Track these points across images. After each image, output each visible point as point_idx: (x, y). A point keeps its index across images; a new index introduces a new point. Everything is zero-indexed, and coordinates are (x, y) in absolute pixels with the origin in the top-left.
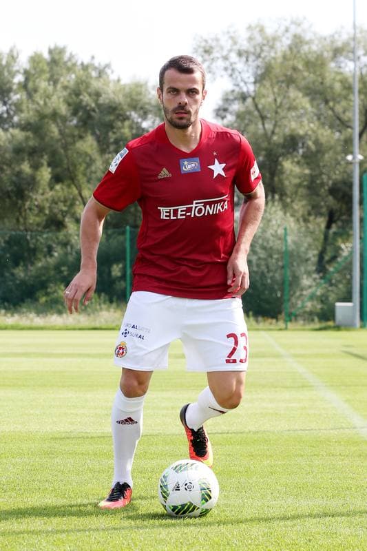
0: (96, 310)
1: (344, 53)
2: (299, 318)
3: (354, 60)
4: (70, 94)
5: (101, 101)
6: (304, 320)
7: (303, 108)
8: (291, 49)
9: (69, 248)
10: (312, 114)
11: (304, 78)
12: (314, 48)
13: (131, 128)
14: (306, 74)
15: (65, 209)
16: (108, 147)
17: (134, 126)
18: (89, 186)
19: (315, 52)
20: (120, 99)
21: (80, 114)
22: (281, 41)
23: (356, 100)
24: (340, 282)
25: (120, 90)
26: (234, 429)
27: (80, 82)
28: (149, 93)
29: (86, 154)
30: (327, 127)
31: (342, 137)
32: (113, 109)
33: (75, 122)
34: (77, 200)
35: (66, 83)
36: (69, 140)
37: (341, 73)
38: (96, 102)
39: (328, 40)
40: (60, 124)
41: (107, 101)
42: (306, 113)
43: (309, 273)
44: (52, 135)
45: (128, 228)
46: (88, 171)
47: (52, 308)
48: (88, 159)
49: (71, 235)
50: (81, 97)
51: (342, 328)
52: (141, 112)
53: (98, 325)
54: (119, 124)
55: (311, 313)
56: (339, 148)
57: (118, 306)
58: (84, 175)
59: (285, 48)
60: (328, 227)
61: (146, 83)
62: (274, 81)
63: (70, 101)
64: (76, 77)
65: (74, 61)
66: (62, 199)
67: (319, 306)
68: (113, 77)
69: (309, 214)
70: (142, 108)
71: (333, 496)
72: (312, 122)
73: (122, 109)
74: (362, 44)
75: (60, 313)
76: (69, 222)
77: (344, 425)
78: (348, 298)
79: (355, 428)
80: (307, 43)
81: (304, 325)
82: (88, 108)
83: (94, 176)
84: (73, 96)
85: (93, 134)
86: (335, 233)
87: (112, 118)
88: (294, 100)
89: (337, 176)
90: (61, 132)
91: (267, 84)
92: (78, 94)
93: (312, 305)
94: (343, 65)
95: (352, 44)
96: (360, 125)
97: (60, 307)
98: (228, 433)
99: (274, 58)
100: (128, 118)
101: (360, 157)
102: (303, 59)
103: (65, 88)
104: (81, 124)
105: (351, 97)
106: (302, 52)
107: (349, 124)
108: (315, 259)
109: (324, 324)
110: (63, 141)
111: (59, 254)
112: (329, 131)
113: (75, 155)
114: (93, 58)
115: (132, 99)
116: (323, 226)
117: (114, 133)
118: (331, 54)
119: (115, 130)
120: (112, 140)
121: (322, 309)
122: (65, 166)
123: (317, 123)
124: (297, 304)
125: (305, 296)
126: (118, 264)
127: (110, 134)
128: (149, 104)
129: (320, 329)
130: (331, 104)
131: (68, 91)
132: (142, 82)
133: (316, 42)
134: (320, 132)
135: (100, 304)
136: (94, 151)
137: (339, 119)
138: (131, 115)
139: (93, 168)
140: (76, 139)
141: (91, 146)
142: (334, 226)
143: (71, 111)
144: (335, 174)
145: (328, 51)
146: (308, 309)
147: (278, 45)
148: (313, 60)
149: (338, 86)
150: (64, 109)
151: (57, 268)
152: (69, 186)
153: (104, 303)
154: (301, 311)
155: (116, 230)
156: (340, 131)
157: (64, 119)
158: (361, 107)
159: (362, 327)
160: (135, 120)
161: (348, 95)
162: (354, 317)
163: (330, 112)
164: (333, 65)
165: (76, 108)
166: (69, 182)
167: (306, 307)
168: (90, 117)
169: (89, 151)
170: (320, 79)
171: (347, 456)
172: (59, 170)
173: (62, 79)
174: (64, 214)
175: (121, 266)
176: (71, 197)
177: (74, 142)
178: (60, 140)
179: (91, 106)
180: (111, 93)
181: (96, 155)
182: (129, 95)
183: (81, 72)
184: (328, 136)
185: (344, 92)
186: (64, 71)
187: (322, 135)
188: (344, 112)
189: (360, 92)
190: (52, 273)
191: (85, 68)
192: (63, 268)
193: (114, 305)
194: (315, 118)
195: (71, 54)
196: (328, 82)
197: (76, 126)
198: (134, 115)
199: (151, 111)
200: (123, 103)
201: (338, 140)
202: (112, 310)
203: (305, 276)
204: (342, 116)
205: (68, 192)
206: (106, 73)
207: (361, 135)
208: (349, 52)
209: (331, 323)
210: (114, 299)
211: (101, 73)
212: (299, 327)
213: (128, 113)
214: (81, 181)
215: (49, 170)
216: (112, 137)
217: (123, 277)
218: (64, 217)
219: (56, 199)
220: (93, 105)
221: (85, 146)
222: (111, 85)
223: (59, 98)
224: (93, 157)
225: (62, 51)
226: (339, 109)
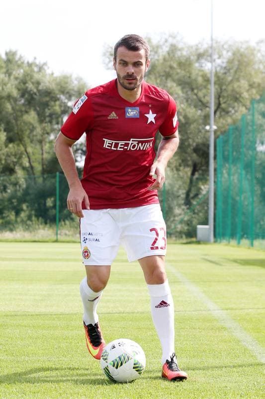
0: (36, 229)
1: (205, 57)
2: (172, 236)
3: (211, 62)
4: (20, 83)
5: (40, 88)
6: (176, 237)
7: (177, 94)
8: (169, 54)
9: (18, 187)
10: (182, 98)
11: (178, 74)
12: (185, 53)
13: (60, 106)
14: (179, 71)
15: (15, 160)
16: (45, 119)
17: (63, 105)
18: (32, 145)
19: (185, 56)
20: (53, 86)
21: (26, 96)
22: (162, 49)
23: (213, 89)
24: (200, 211)
25: (53, 80)
26: (128, 310)
27: (26, 75)
28: (73, 83)
29: (31, 124)
30: (192, 107)
31: (203, 114)
32: (48, 93)
33: (23, 101)
34: (23, 154)
35: (17, 75)
36: (19, 114)
37: (203, 71)
38: (37, 88)
39: (194, 48)
40: (13, 103)
41: (45, 88)
42: (179, 97)
43: (179, 206)
44: (7, 110)
45: (58, 173)
46: (31, 135)
47: (6, 227)
48: (31, 127)
49: (19, 178)
50: (27, 85)
51: (202, 242)
52: (67, 96)
53: (37, 239)
54: (52, 103)
55: (181, 233)
56: (201, 121)
57: (51, 226)
58: (29, 137)
59: (165, 53)
60: (193, 174)
61: (71, 76)
62: (157, 75)
63: (20, 87)
64: (24, 71)
65: (22, 61)
66: (13, 153)
67: (186, 228)
68: (49, 72)
69: (180, 165)
70: (68, 93)
71: (194, 356)
72: (183, 103)
73: (54, 93)
74: (217, 51)
75: (11, 230)
76: (18, 169)
77: (201, 308)
78: (206, 222)
79: (209, 310)
80: (179, 50)
81: (176, 240)
82: (32, 92)
83: (35, 138)
84: (22, 84)
85: (35, 110)
86: (197, 179)
87: (48, 99)
88: (171, 88)
89: (199, 140)
90: (13, 108)
91: (153, 77)
92: (25, 83)
93: (182, 227)
94: (204, 65)
95: (210, 51)
96: (215, 105)
97: (11, 227)
98: (123, 313)
99: (158, 60)
100: (59, 99)
101: (215, 127)
102: (177, 61)
103: (16, 78)
104: (26, 103)
105: (209, 86)
106: (176, 56)
107: (207, 105)
108: (183, 196)
109: (189, 240)
110: (15, 115)
111: (11, 191)
112: (194, 110)
113: (22, 124)
114: (35, 58)
115: (61, 87)
116: (189, 174)
117: (49, 109)
118: (196, 57)
119: (50, 108)
120: (47, 114)
121: (188, 230)
122: (16, 132)
123: (186, 104)
124: (171, 226)
125: (177, 221)
126: (50, 198)
127: (46, 110)
128: (73, 90)
129: (187, 243)
130: (195, 91)
131: (18, 81)
132: (68, 75)
133: (186, 49)
134: (188, 110)
135: (38, 225)
136: (36, 121)
137: (201, 101)
138: (60, 97)
139: (35, 133)
140: (23, 113)
141: (34, 118)
142: (196, 173)
143: (20, 94)
144: (198, 138)
145: (194, 56)
146: (178, 230)
147: (160, 51)
148: (183, 61)
149: (200, 79)
150: (15, 93)
151: (10, 200)
152: (18, 145)
153: (41, 224)
154: (174, 230)
155: (50, 175)
156: (201, 110)
157: (16, 100)
158: (216, 94)
159: (215, 242)
160: (63, 101)
161: (207, 85)
162: (209, 235)
163: (195, 97)
164: (197, 65)
165: (24, 92)
166: (18, 142)
167: (178, 228)
168: (32, 98)
169: (32, 121)
170: (188, 75)
171: (204, 329)
172: (11, 134)
173: (14, 73)
174: (15, 164)
175: (52, 199)
176: (20, 152)
177: (22, 116)
178: (12, 114)
179: (33, 91)
180: (47, 83)
181: (37, 124)
182: (59, 84)
183: (27, 68)
184: (194, 113)
185: (204, 84)
186: (16, 67)
187: (189, 112)
188: (204, 97)
189: (215, 83)
190: (6, 203)
191: (30, 65)
192: (14, 201)
193: (48, 225)
194: (185, 101)
195: (20, 56)
196: (193, 76)
197: (24, 105)
198: (62, 97)
199: (74, 95)
200: (55, 89)
201: (200, 116)
202: (46, 229)
203: (177, 207)
204: (203, 99)
205: (18, 149)
206: (44, 69)
207: (215, 112)
208: (208, 56)
209: (194, 239)
210: (48, 221)
211: (41, 69)
212: (172, 242)
213: (58, 96)
214: (26, 142)
215: (5, 134)
216: (48, 112)
217: (54, 207)
218: (14, 165)
219: (9, 154)
220: (35, 90)
221: (29, 118)
222: (48, 77)
223: (12, 85)
224: (35, 125)
225: (14, 54)
226: (201, 94)
